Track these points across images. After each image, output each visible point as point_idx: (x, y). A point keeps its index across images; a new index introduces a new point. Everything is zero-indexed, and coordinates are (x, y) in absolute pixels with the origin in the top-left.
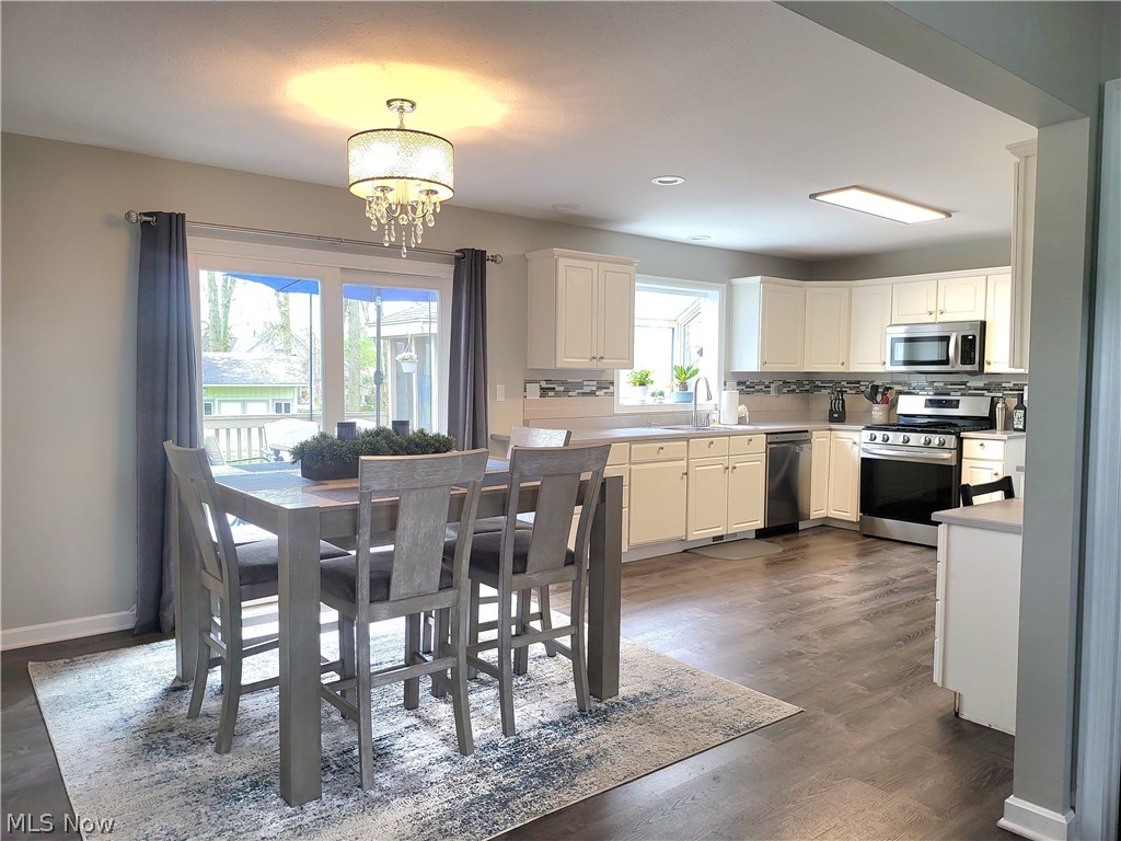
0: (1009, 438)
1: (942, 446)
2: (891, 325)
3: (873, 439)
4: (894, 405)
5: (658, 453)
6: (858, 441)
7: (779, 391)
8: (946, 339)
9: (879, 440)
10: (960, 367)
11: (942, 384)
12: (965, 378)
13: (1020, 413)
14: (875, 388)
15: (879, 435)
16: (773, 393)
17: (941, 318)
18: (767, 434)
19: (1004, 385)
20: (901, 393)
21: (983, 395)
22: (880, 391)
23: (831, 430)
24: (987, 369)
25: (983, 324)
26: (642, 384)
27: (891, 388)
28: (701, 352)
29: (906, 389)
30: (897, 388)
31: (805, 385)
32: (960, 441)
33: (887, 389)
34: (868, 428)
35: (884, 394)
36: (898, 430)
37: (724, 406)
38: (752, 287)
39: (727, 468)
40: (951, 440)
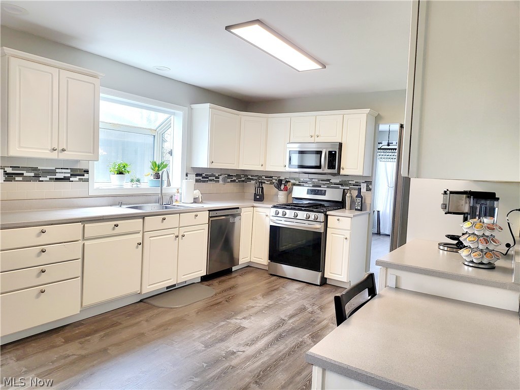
0: (354, 216)
1: (316, 220)
2: (290, 143)
3: (277, 213)
4: (291, 192)
5: (114, 229)
6: (268, 215)
7: (224, 181)
8: (319, 153)
9: (280, 215)
10: (327, 171)
11: (317, 180)
12: (329, 177)
13: (359, 200)
14: (280, 181)
15: (281, 211)
16: (221, 182)
17: (317, 140)
18: (209, 211)
19: (350, 182)
20: (294, 184)
21: (338, 188)
22: (282, 183)
23: (253, 207)
24: (342, 172)
25: (341, 145)
26: (121, 173)
27: (289, 182)
28: (171, 153)
29: (297, 183)
30: (293, 181)
31: (241, 178)
32: (326, 216)
33: (287, 182)
34: (274, 207)
35: (285, 185)
36: (291, 209)
37: (184, 190)
38: (204, 110)
39: (177, 237)
40: (321, 217)
